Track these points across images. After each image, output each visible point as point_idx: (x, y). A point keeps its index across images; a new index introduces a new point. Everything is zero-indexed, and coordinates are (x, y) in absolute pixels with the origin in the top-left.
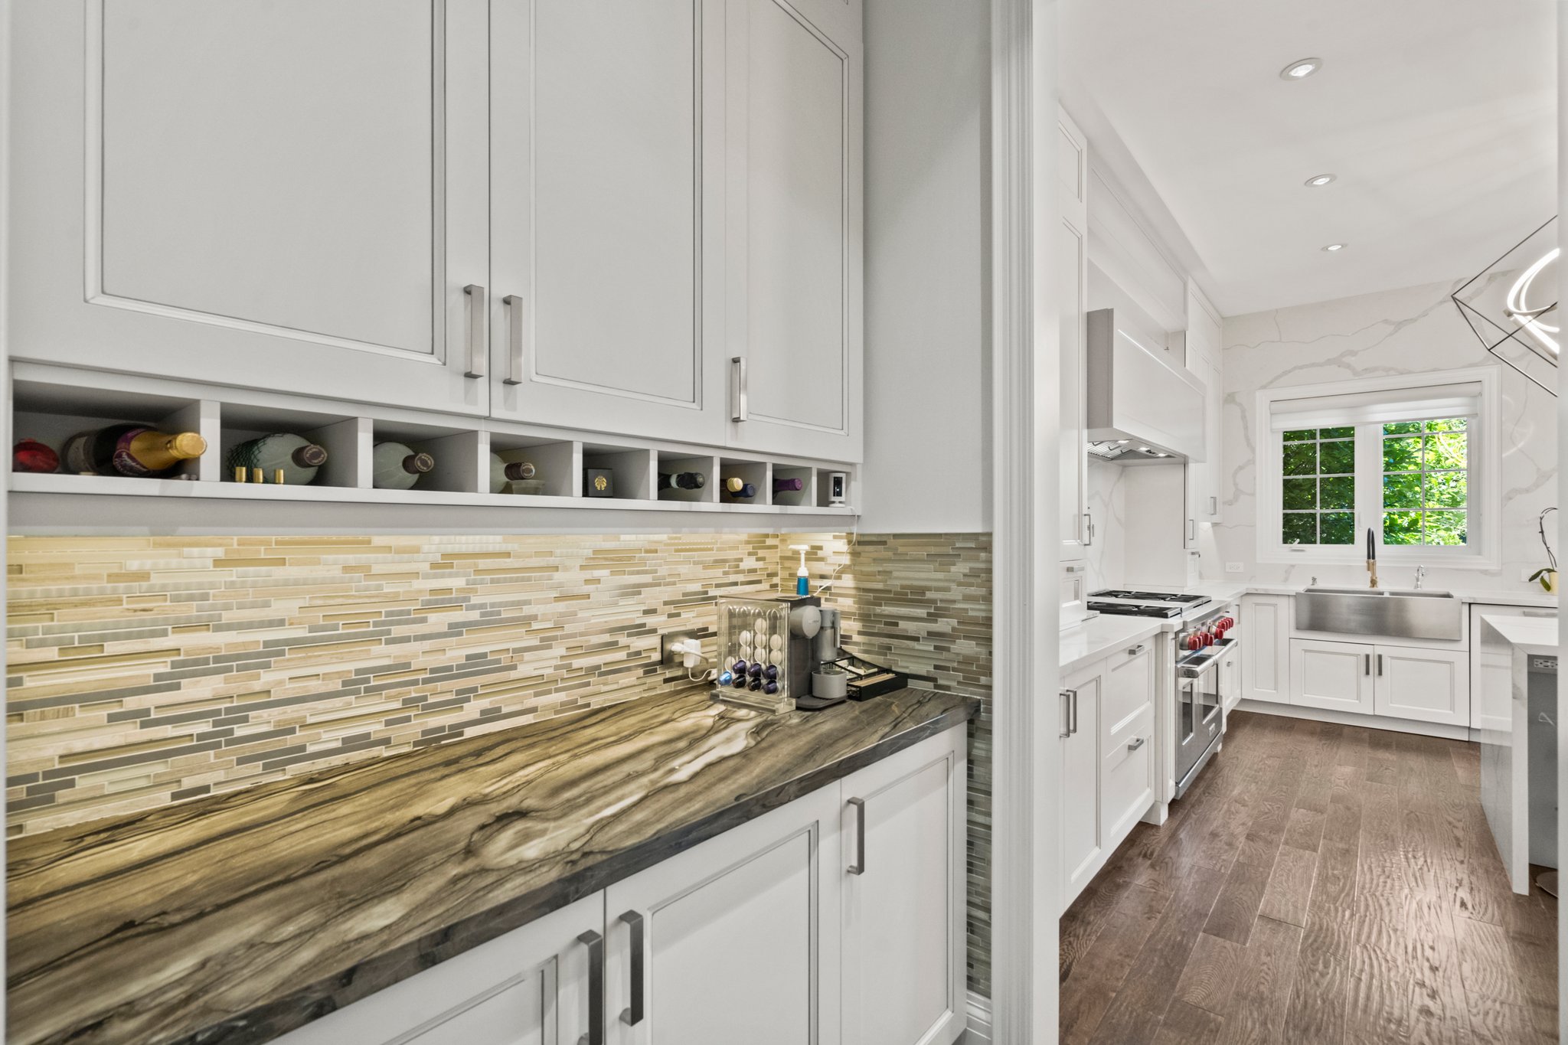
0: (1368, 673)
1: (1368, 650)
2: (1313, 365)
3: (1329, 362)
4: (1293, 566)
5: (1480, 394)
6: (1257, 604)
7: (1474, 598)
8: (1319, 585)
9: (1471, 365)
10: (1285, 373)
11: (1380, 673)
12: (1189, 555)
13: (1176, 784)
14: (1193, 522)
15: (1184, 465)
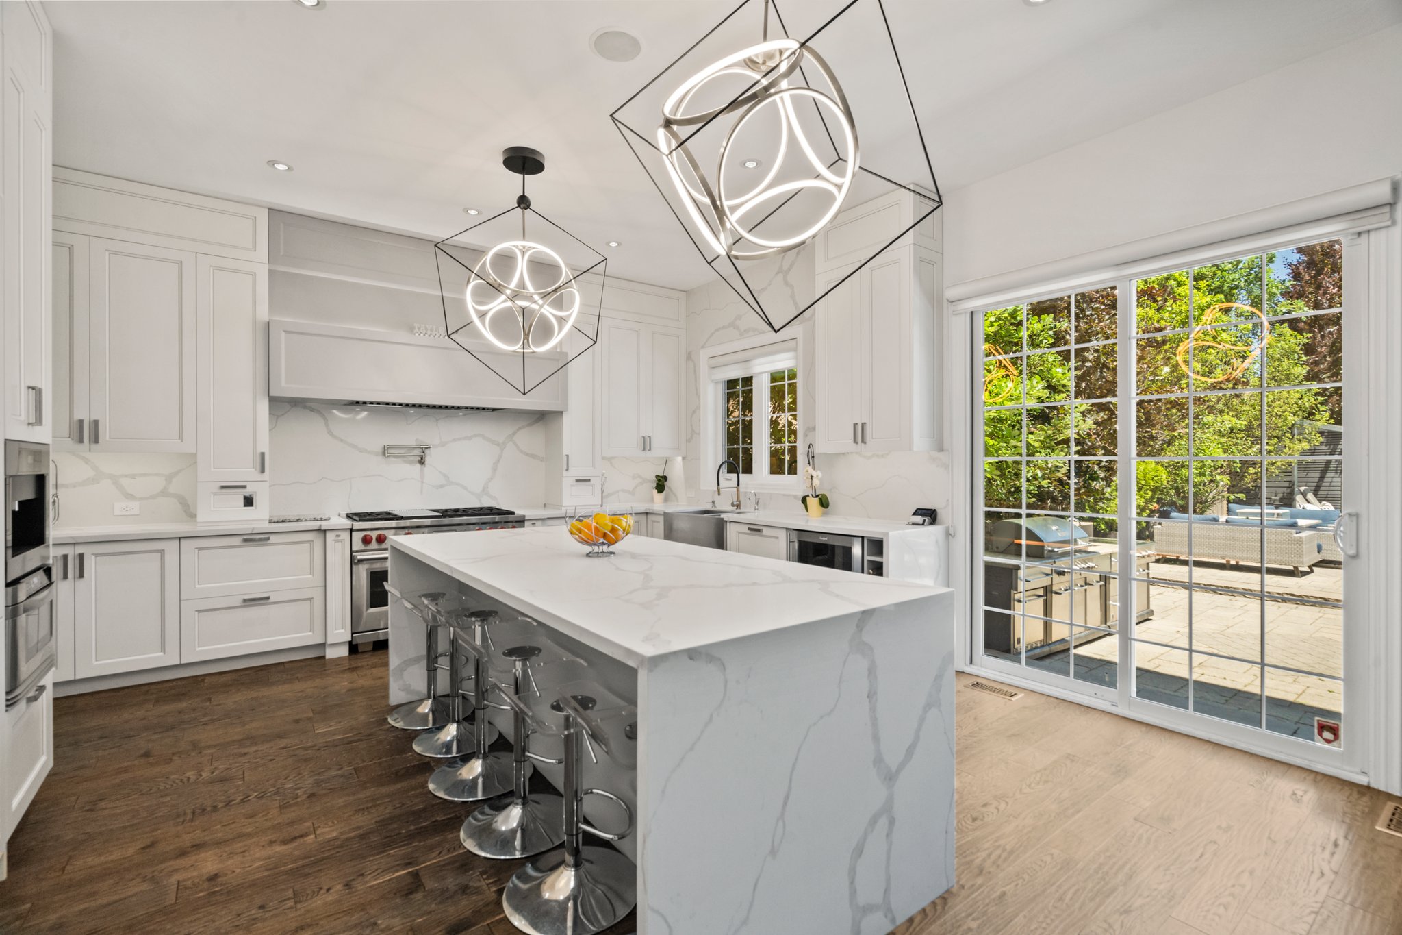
2: (723, 327)
3: (730, 325)
5: (797, 349)
10: (712, 334)
12: (567, 481)
13: (352, 634)
14: (567, 456)
15: (562, 412)
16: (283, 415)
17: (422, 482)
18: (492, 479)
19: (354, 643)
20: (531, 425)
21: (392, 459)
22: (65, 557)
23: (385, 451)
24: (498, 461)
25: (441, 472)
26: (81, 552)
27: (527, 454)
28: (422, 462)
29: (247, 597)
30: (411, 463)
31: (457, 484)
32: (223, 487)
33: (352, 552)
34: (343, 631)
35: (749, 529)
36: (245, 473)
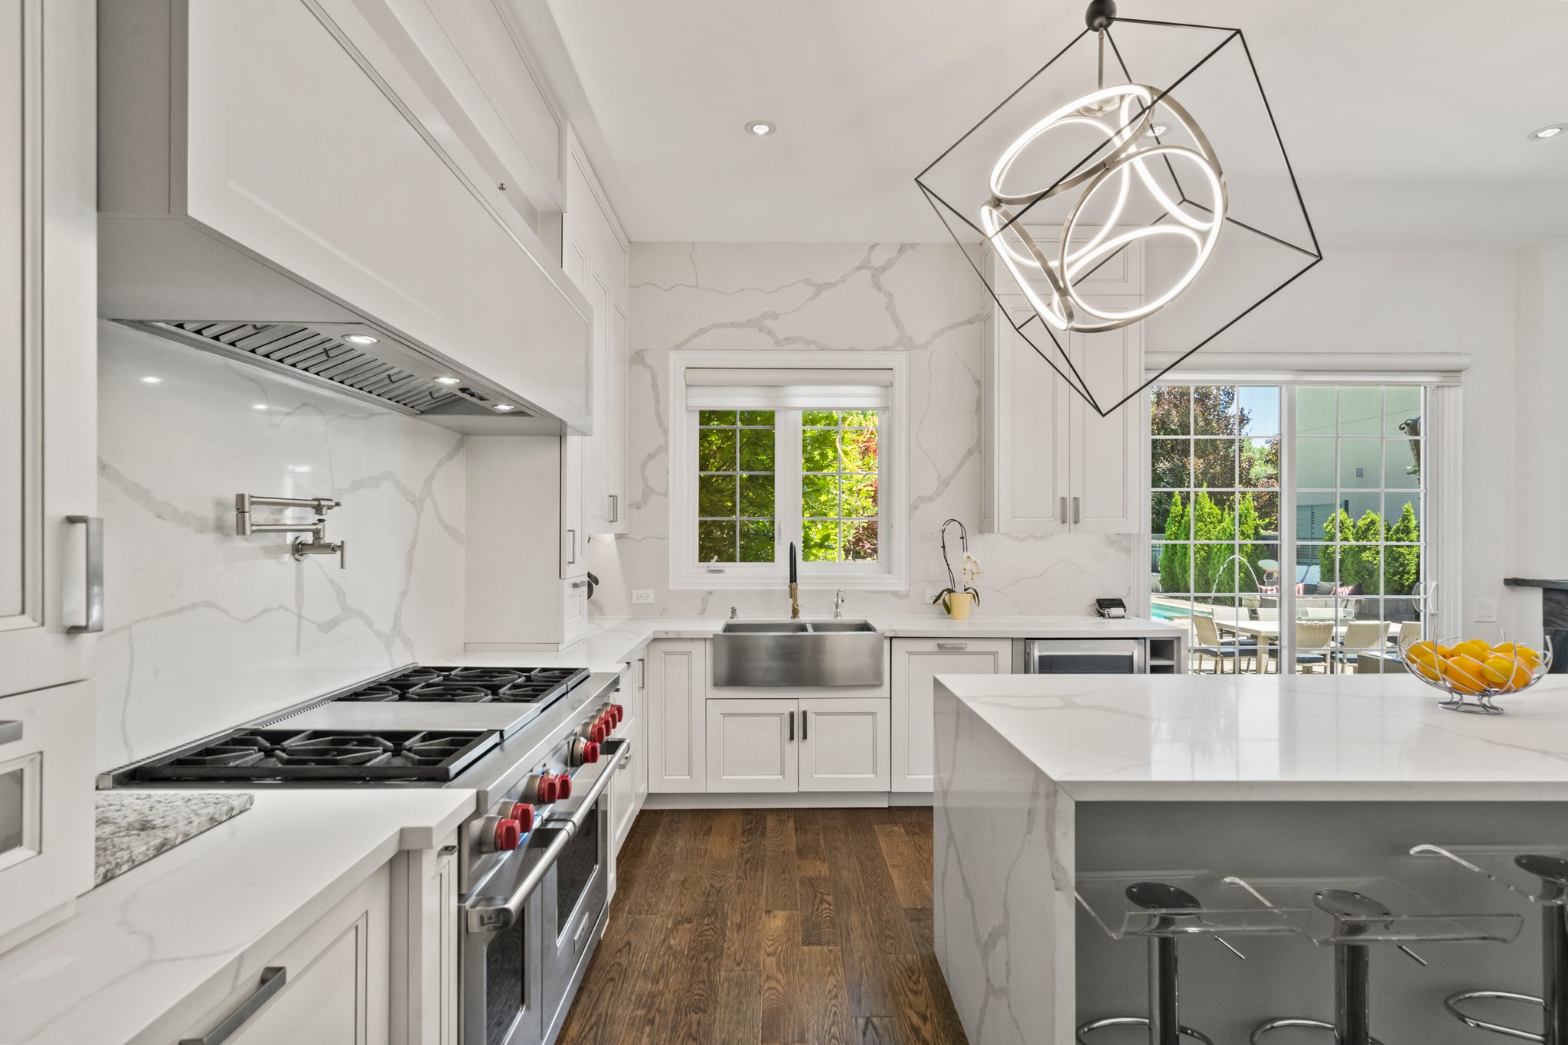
0: (792, 738)
1: (791, 706)
2: (732, 325)
3: (749, 324)
4: (710, 593)
5: (891, 384)
6: (667, 653)
7: (895, 631)
8: (741, 618)
9: (885, 349)
10: (702, 331)
11: (805, 737)
12: (568, 588)
14: (573, 533)
15: (561, 437)
17: (300, 617)
18: (406, 594)
20: (451, 456)
24: (414, 546)
25: (332, 582)
27: (446, 528)
31: (357, 613)
35: (938, 646)
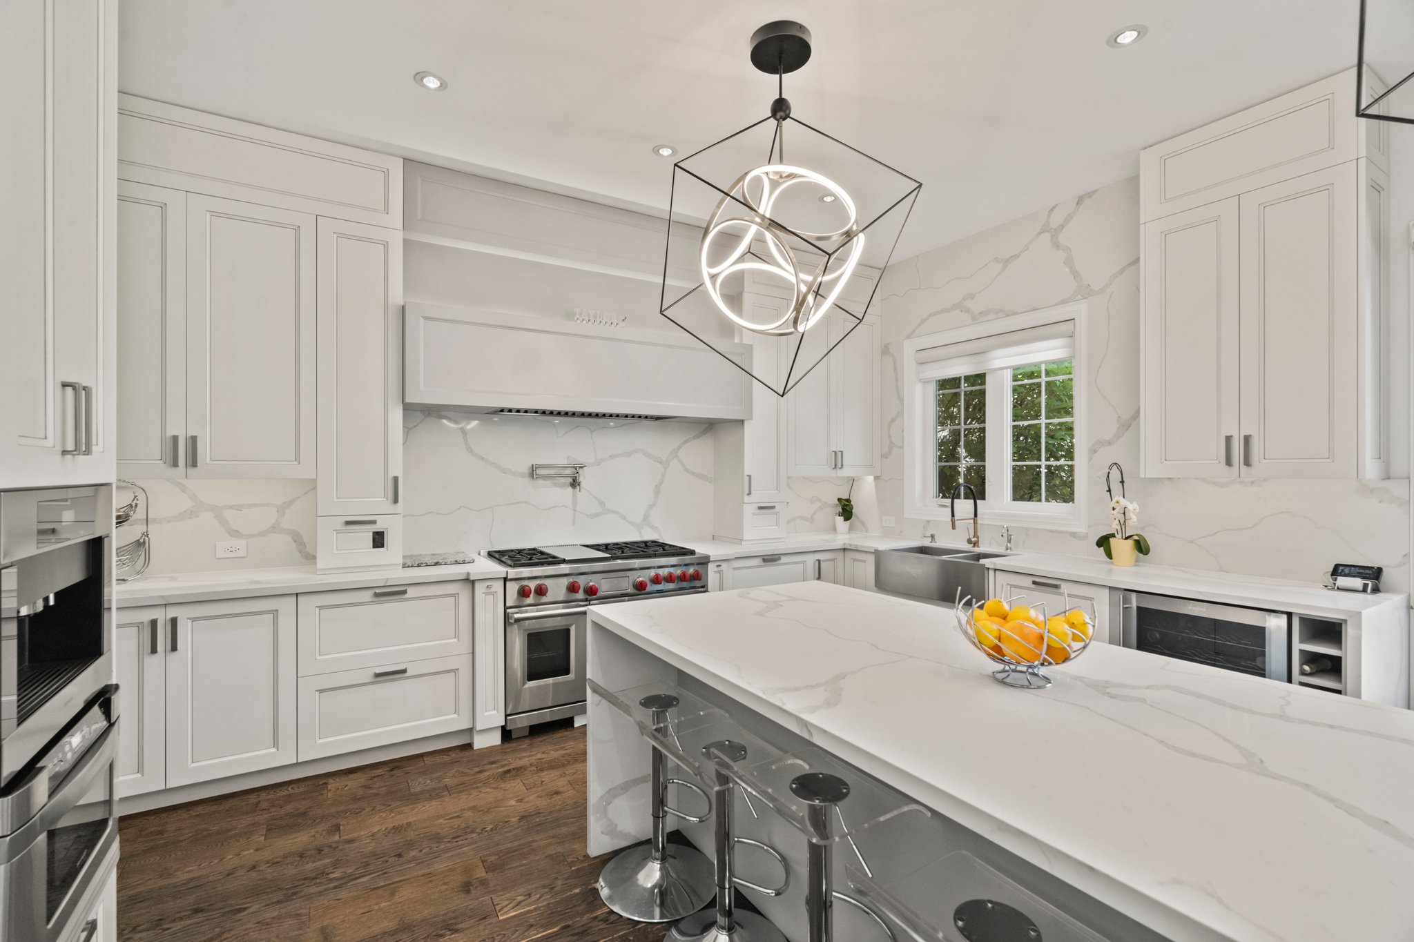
2: (943, 311)
3: (955, 307)
5: (1074, 334)
6: (854, 560)
8: (938, 543)
10: (923, 321)
12: (749, 510)
13: (506, 716)
14: (750, 476)
15: (742, 421)
16: (415, 426)
17: (575, 511)
18: (654, 505)
19: (508, 728)
20: (697, 437)
21: (540, 482)
22: (154, 623)
23: (533, 472)
24: (661, 483)
25: (595, 497)
26: (174, 615)
27: (693, 474)
28: (575, 483)
29: (379, 671)
30: (562, 486)
31: (614, 512)
32: (348, 523)
33: (506, 608)
34: (495, 712)
35: (1034, 583)
36: (374, 504)
